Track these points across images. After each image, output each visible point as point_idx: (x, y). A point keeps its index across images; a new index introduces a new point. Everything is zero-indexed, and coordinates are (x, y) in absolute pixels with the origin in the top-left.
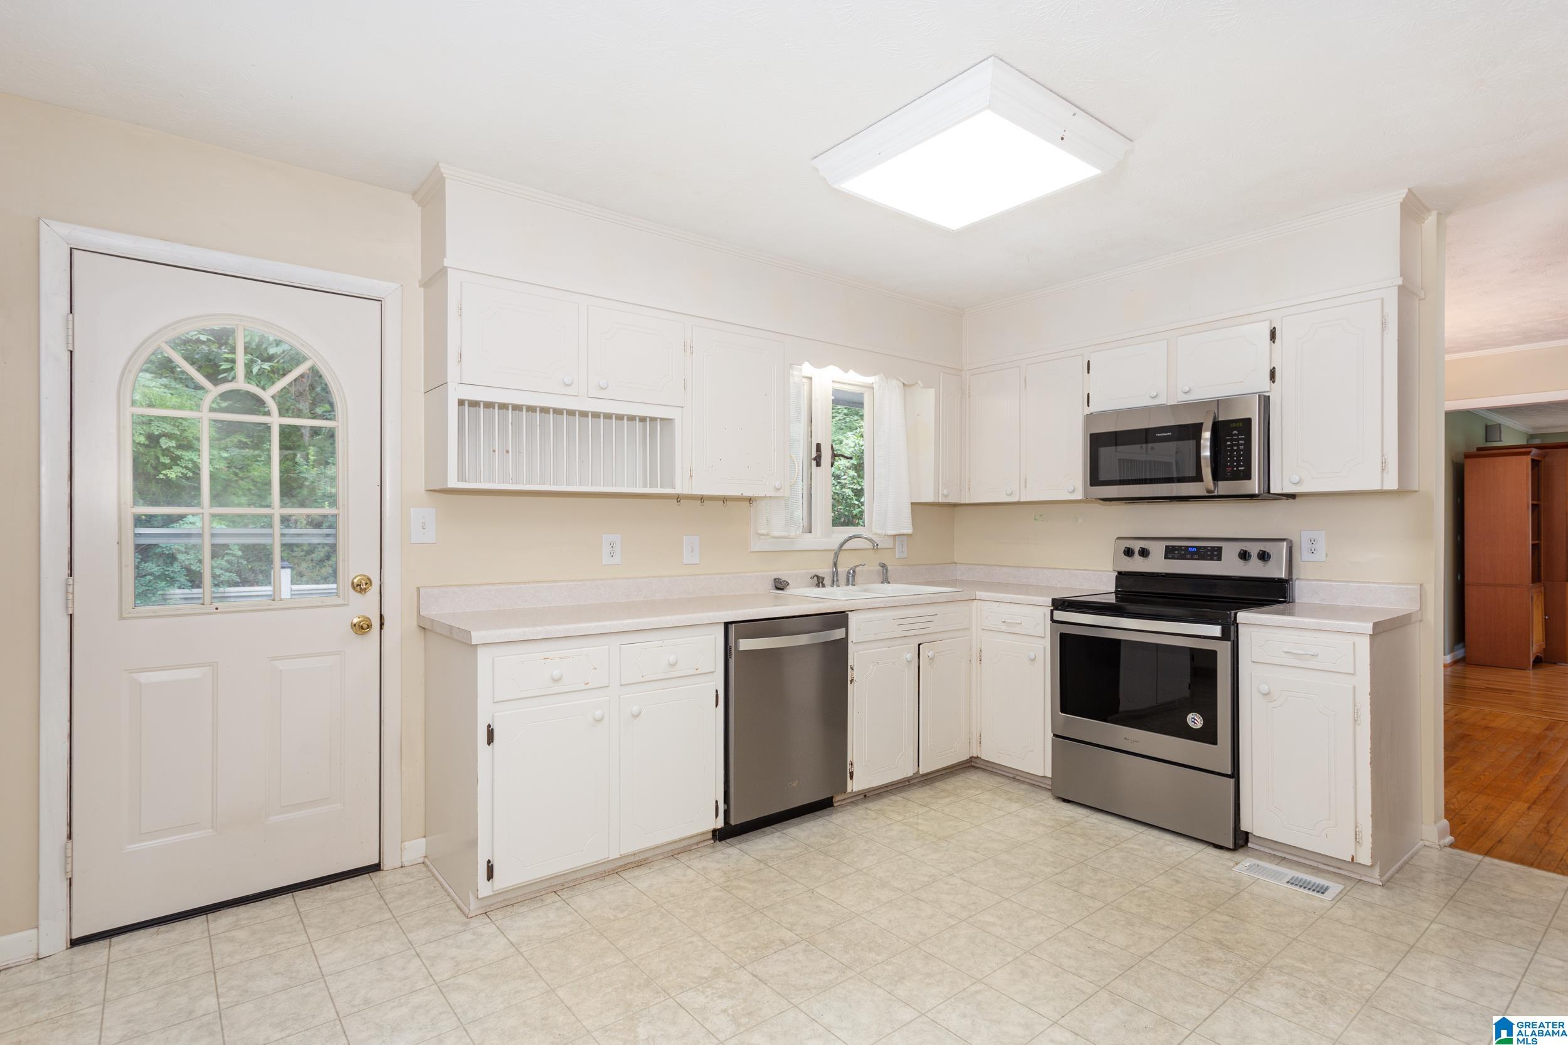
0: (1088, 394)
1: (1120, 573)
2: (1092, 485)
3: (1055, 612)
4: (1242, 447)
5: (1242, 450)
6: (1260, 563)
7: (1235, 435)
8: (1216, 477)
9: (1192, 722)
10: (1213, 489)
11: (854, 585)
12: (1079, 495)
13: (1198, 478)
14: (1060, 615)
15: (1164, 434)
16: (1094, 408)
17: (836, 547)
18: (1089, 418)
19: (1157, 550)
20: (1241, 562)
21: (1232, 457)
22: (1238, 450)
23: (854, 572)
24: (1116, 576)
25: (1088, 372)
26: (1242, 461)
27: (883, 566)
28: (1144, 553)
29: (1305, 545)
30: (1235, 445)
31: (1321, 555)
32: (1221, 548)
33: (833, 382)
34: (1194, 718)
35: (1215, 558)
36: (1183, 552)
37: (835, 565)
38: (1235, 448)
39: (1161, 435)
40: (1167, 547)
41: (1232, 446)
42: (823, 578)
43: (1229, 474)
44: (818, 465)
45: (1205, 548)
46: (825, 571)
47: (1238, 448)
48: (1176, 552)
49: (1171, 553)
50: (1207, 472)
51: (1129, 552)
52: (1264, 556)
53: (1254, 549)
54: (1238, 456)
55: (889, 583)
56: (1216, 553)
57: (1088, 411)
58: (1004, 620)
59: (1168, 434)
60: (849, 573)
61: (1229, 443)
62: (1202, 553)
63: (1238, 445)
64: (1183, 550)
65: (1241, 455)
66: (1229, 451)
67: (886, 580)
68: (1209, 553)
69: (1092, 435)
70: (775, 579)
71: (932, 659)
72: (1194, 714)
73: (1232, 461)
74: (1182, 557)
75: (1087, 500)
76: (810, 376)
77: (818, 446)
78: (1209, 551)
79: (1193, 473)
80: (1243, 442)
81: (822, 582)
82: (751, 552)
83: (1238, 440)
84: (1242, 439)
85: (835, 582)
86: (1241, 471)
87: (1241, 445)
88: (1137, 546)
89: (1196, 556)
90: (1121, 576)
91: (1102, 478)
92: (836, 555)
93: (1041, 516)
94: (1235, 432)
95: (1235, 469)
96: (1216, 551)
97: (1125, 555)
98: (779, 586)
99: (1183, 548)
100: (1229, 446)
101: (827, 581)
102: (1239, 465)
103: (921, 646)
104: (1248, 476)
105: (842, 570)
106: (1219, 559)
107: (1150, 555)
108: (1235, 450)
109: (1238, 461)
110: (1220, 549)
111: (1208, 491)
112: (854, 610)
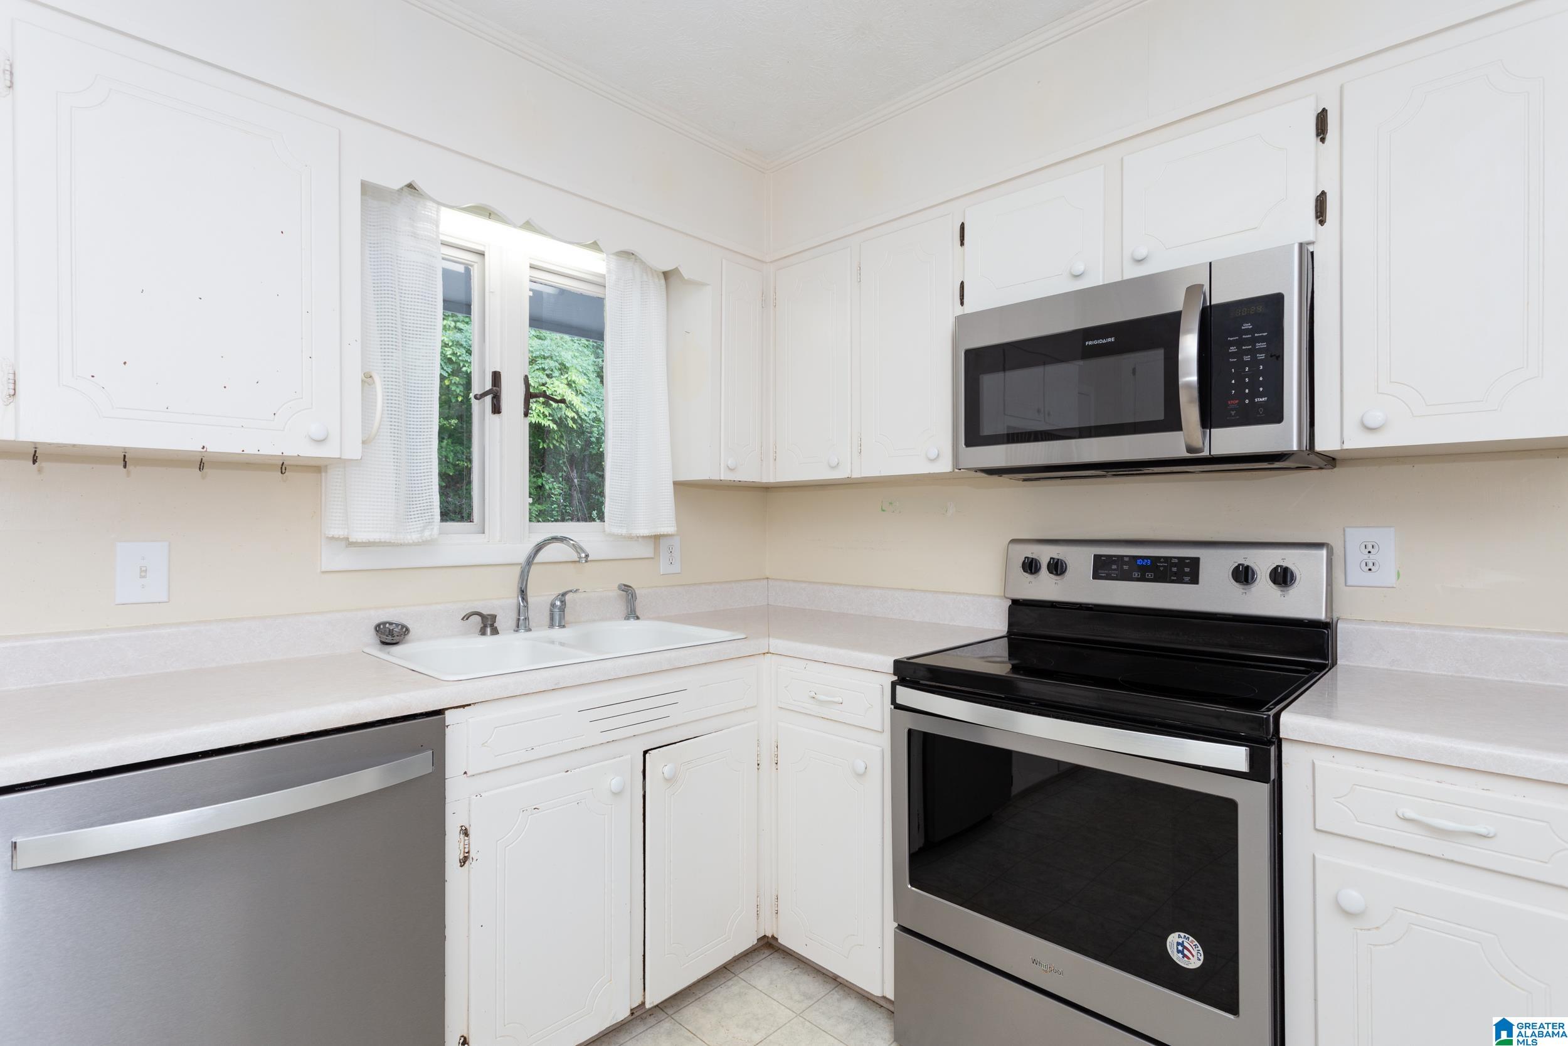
0: (962, 283)
1: (1015, 603)
2: (969, 443)
3: (899, 688)
4: (1261, 356)
5: (1261, 362)
6: (1273, 590)
7: (1247, 331)
8: (1208, 421)
9: (1178, 951)
10: (1200, 445)
11: (564, 626)
12: (945, 466)
13: (1172, 422)
14: (909, 696)
15: (1101, 341)
16: (972, 305)
17: (522, 558)
18: (962, 322)
19: (1080, 561)
20: (1236, 588)
21: (1240, 377)
22: (1255, 362)
23: (563, 602)
24: (1010, 606)
25: (962, 244)
26: (1261, 384)
27: (626, 589)
28: (1057, 567)
29: (1355, 556)
30: (1247, 352)
31: (1386, 574)
32: (1198, 559)
33: (532, 267)
34: (1182, 944)
35: (1187, 579)
36: (1126, 567)
37: (523, 593)
38: (1247, 358)
39: (1095, 342)
40: (1097, 558)
41: (1240, 354)
42: (494, 617)
43: (1233, 413)
44: (496, 409)
45: (1167, 559)
46: (503, 605)
47: (1254, 358)
48: (1114, 567)
49: (1104, 568)
50: (1190, 412)
51: (1031, 566)
52: (1282, 577)
53: (1263, 562)
54: (1254, 375)
55: (638, 618)
56: (1187, 570)
57: (960, 311)
58: (813, 694)
59: (1109, 340)
60: (553, 605)
61: (1233, 349)
62: (1162, 569)
63: (1253, 352)
64: (1126, 563)
65: (1261, 373)
66: (1233, 365)
67: (632, 614)
68: (1174, 569)
69: (969, 353)
70: (378, 625)
71: (670, 780)
72: (1182, 934)
73: (1241, 385)
74: (1125, 577)
75: (960, 474)
76: (480, 248)
77: (496, 377)
78: (1175, 565)
79: (1160, 415)
80: (1263, 345)
81: (492, 625)
82: (324, 572)
83: (1254, 341)
84: (1261, 340)
85: (522, 623)
86: (1260, 404)
87: (1261, 351)
88: (1044, 554)
89: (1149, 575)
90: (1017, 606)
91: (986, 430)
92: (524, 577)
93: (891, 503)
94: (1247, 326)
95: (1247, 401)
96: (1187, 565)
97: (1025, 571)
98: (389, 639)
99: (1126, 559)
100: (1233, 355)
101: (505, 621)
102: (1255, 394)
103: (647, 755)
104: (1274, 414)
105: (540, 598)
106: (1195, 580)
107: (1066, 574)
108: (1247, 363)
109: (1253, 385)
110: (1195, 562)
111: (1190, 449)
112: (470, 705)
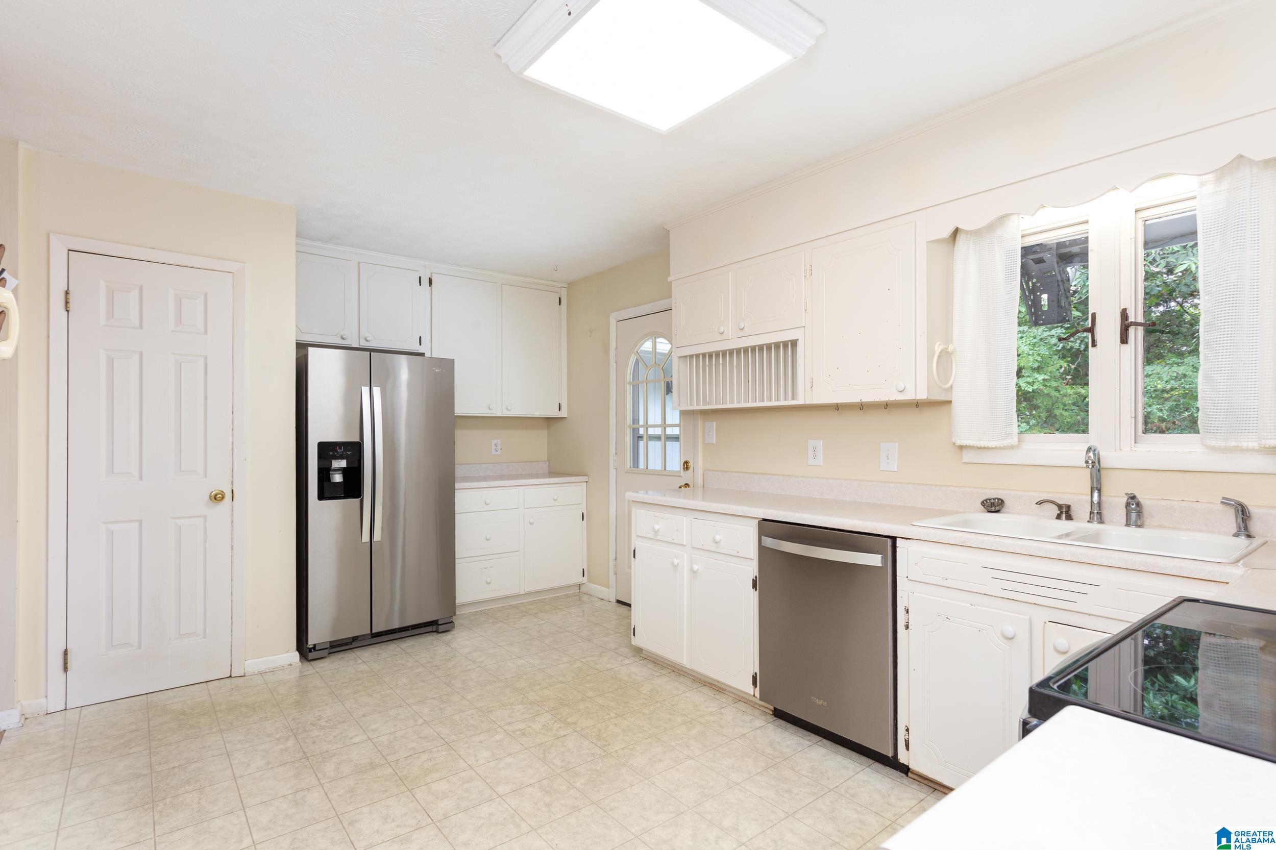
42: (1068, 507)
46: (1076, 498)
70: (983, 501)
81: (1067, 512)
82: (964, 463)
85: (1094, 516)
92: (1093, 478)
98: (991, 508)
112: (910, 539)
